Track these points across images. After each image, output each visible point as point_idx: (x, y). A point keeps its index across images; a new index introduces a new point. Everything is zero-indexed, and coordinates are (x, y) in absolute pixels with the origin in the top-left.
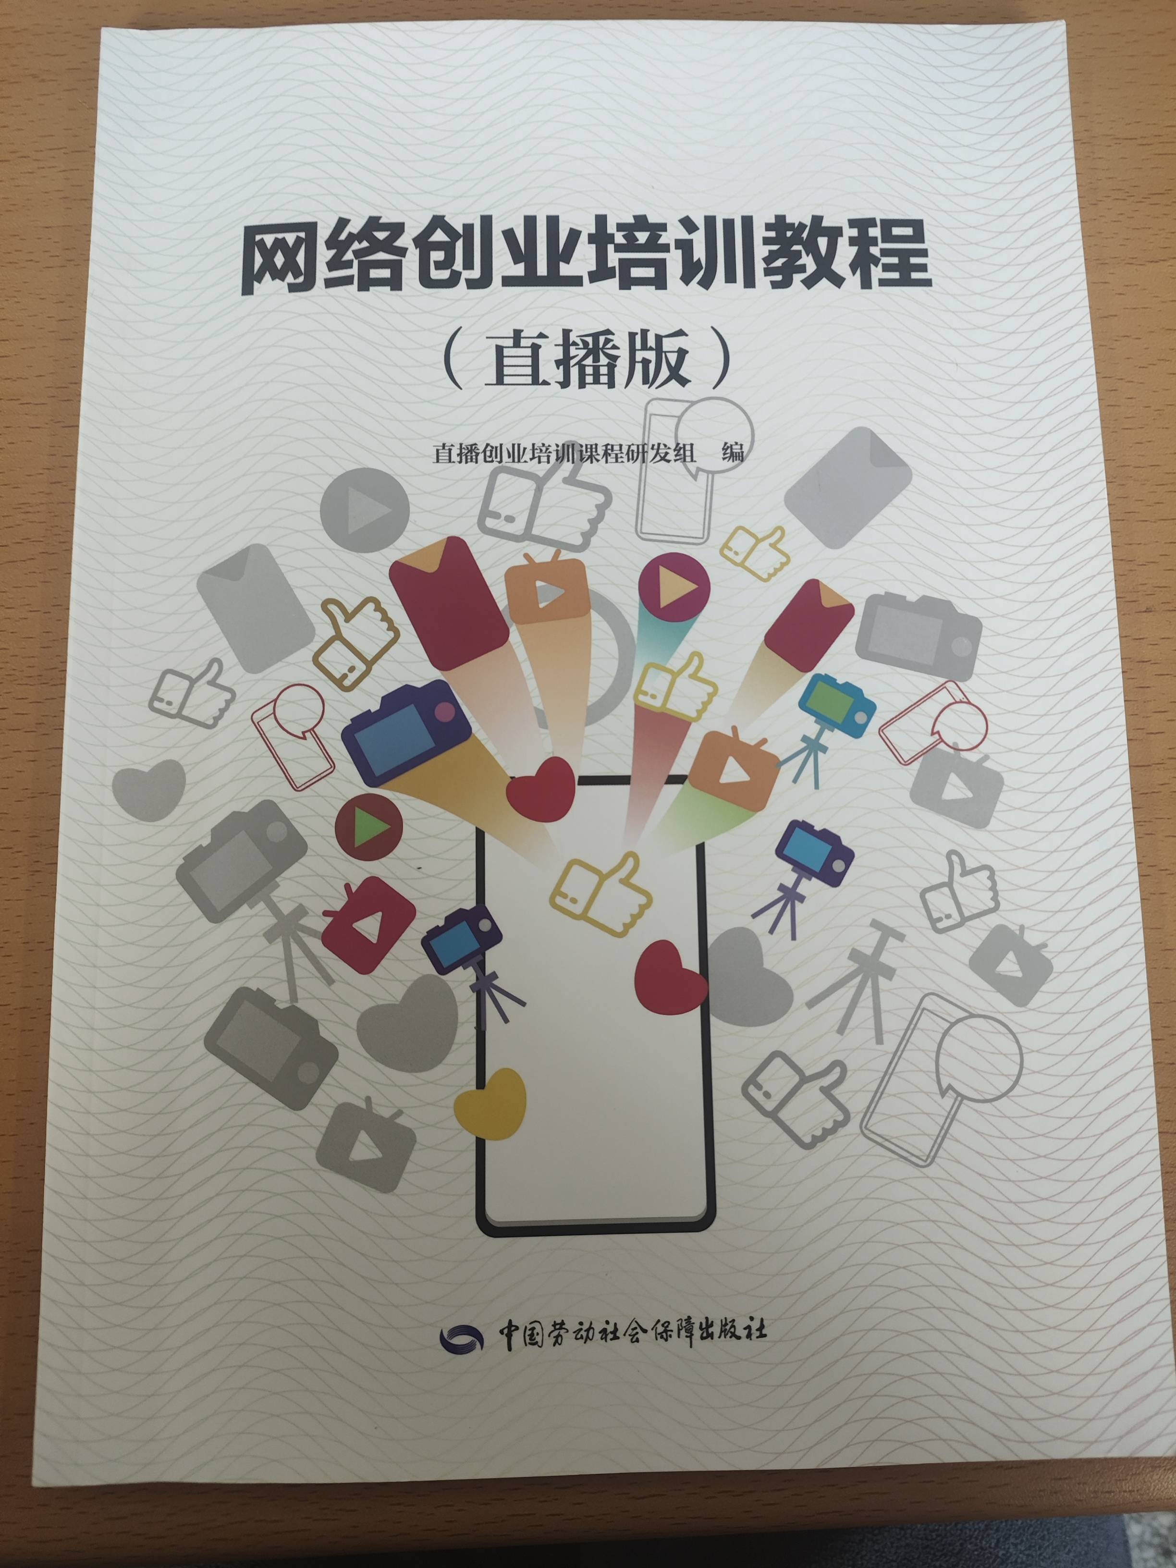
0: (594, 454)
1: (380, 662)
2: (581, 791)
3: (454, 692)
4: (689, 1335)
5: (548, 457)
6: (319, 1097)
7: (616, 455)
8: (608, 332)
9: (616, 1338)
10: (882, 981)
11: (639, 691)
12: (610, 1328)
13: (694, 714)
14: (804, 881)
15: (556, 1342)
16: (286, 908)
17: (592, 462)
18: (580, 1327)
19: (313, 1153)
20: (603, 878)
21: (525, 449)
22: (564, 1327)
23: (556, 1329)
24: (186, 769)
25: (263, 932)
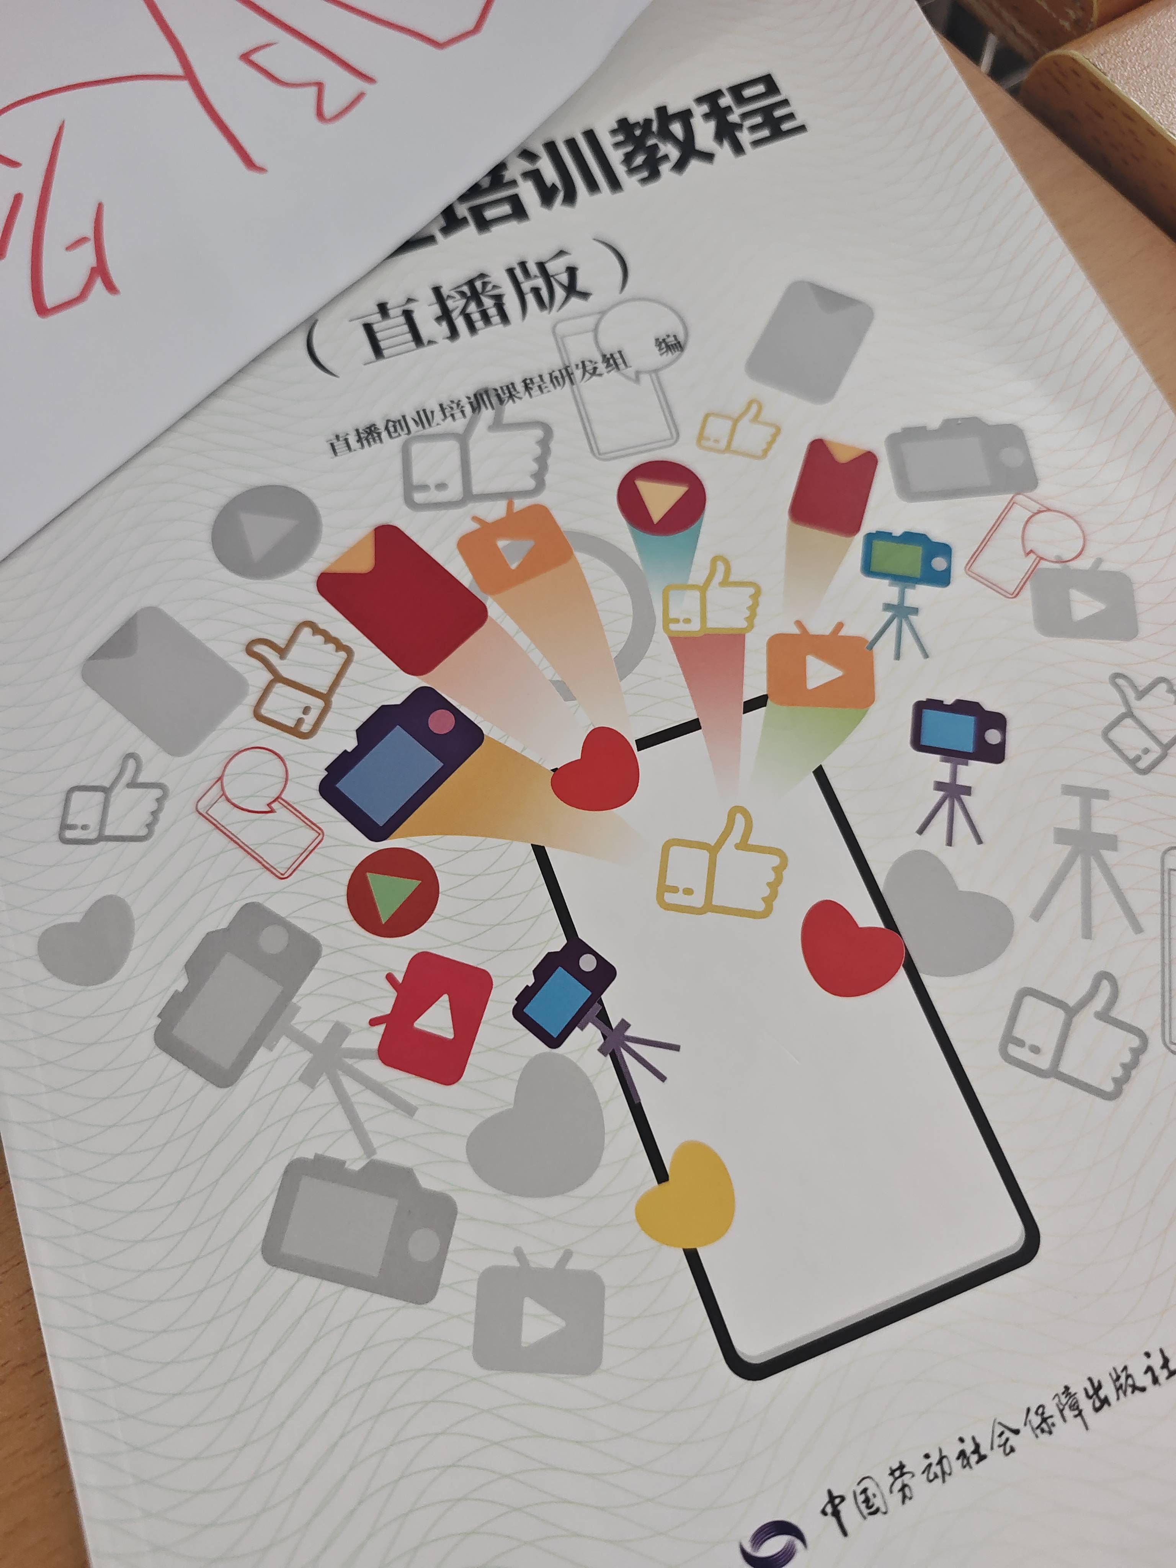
0: (514, 393)
1: (339, 690)
2: (643, 757)
3: (443, 695)
4: (1076, 1412)
5: (463, 412)
6: (449, 1274)
7: (540, 387)
8: (482, 276)
9: (982, 1458)
10: (1108, 855)
11: (667, 621)
12: (969, 1447)
13: (744, 624)
14: (961, 768)
15: (904, 1497)
16: (319, 1034)
17: (514, 401)
18: (928, 1462)
19: (469, 1355)
20: (713, 850)
21: (432, 412)
22: (905, 1470)
23: (896, 1479)
24: (128, 900)
25: (298, 1075)
